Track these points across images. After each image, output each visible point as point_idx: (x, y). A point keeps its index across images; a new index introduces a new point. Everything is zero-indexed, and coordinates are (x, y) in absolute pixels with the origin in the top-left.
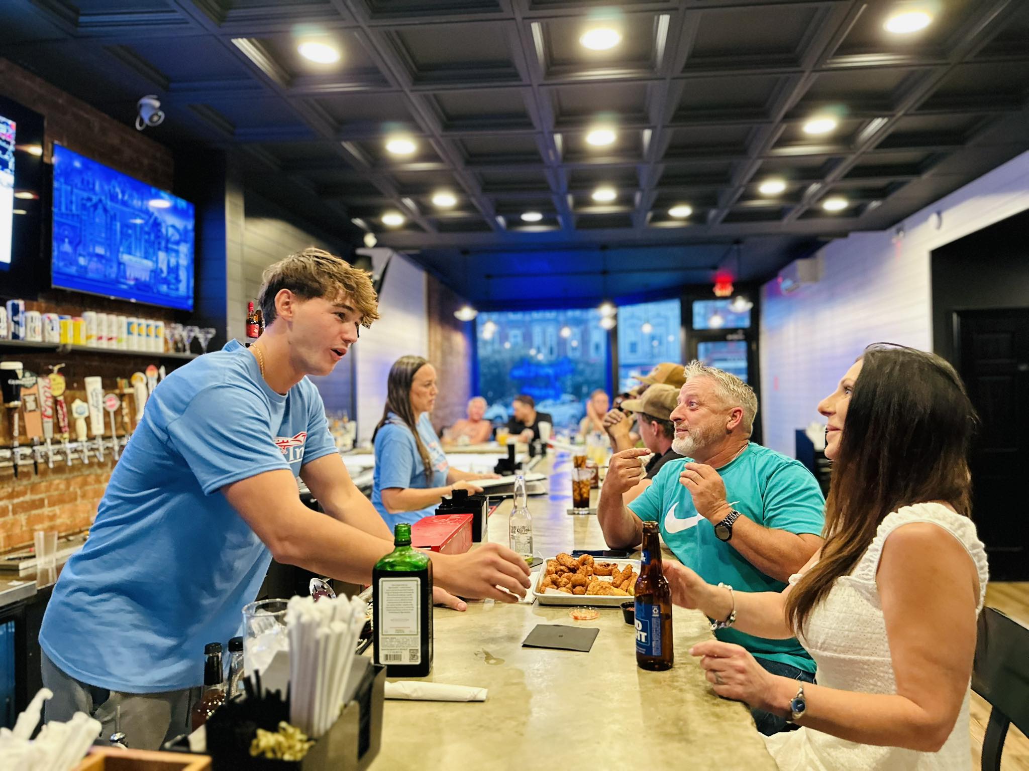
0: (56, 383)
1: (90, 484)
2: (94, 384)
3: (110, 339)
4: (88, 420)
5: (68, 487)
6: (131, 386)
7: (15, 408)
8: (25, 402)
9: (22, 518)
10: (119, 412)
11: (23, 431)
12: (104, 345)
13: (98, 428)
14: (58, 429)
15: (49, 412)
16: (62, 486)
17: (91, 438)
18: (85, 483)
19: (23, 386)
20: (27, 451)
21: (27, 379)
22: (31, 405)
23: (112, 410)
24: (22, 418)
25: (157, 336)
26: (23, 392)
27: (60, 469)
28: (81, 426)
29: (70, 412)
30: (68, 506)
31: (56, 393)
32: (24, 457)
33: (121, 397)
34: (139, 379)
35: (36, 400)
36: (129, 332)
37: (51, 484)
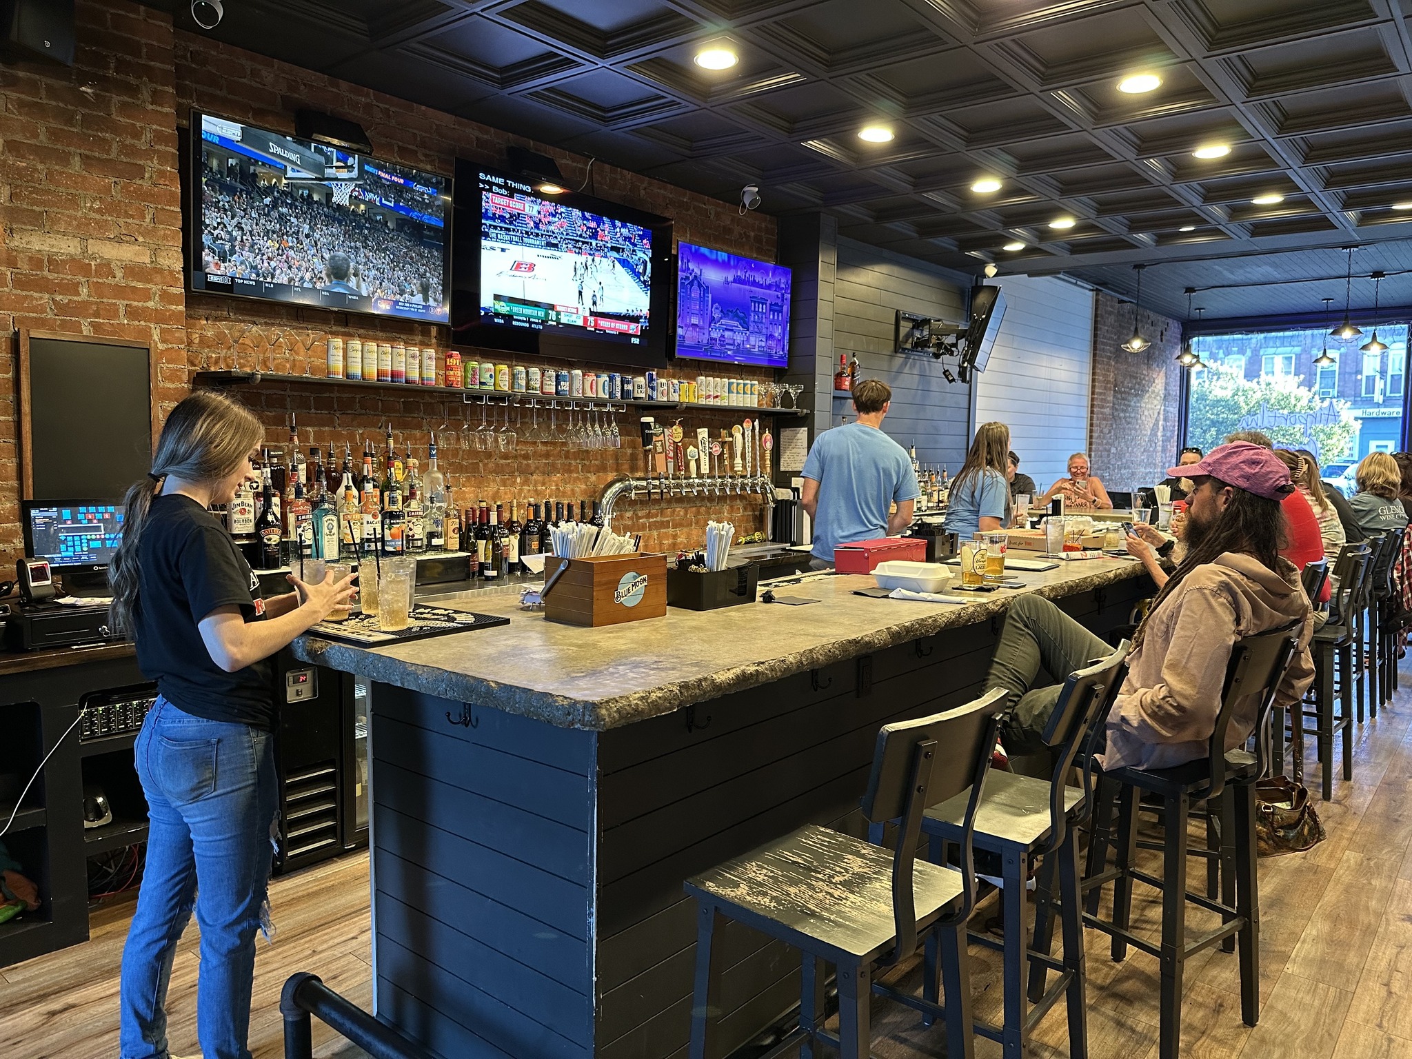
0: (677, 432)
1: (702, 514)
2: (703, 433)
3: (717, 397)
4: (698, 461)
5: (686, 514)
6: (731, 435)
7: (650, 450)
8: (655, 447)
9: (655, 533)
10: (721, 456)
11: (654, 469)
12: (711, 402)
13: (705, 469)
14: (677, 468)
15: (671, 454)
16: (682, 513)
17: (699, 475)
18: (698, 513)
19: (655, 434)
20: (657, 483)
21: (658, 430)
22: (659, 449)
23: (716, 454)
24: (653, 458)
25: (752, 393)
26: (655, 438)
27: (680, 500)
28: (693, 465)
29: (686, 455)
30: (685, 530)
31: (677, 440)
32: (655, 487)
33: (723, 444)
34: (737, 431)
35: (662, 445)
36: (730, 391)
37: (674, 511)
